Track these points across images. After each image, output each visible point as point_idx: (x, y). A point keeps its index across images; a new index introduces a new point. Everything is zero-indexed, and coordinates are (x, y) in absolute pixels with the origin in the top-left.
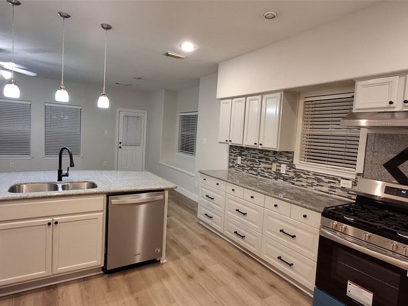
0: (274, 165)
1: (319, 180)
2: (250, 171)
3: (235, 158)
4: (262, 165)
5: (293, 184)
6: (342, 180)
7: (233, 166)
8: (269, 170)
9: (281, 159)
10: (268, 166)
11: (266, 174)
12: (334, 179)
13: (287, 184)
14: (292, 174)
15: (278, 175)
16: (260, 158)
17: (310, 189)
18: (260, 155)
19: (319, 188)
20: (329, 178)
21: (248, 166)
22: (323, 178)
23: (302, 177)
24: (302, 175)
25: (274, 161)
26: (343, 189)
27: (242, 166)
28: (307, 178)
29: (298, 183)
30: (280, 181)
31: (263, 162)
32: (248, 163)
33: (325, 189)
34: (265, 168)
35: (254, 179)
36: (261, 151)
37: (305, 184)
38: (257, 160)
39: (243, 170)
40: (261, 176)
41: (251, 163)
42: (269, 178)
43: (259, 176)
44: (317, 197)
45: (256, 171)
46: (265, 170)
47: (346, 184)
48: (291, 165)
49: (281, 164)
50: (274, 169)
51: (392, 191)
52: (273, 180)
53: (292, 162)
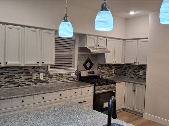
0: (34, 75)
1: (62, 77)
2: (9, 86)
5: (48, 83)
6: (71, 74)
8: (30, 80)
9: (39, 70)
11: (27, 83)
12: (68, 74)
13: (44, 84)
14: (47, 78)
15: (38, 81)
17: (59, 82)
18: (20, 71)
19: (63, 80)
20: (67, 74)
21: (6, 82)
22: (64, 75)
23: (53, 78)
24: (53, 76)
25: (33, 73)
26: (72, 77)
28: (56, 77)
29: (52, 81)
30: (40, 85)
31: (24, 76)
32: (7, 80)
33: (65, 80)
34: (26, 79)
35: (16, 90)
37: (55, 81)
38: (16, 75)
40: (22, 86)
41: (10, 79)
42: (30, 85)
43: (20, 87)
44: (62, 85)
45: (16, 83)
46: (26, 81)
47: (73, 75)
48: (46, 73)
49: (39, 73)
50: (34, 78)
51: (89, 73)
52: (34, 85)
53: (47, 71)
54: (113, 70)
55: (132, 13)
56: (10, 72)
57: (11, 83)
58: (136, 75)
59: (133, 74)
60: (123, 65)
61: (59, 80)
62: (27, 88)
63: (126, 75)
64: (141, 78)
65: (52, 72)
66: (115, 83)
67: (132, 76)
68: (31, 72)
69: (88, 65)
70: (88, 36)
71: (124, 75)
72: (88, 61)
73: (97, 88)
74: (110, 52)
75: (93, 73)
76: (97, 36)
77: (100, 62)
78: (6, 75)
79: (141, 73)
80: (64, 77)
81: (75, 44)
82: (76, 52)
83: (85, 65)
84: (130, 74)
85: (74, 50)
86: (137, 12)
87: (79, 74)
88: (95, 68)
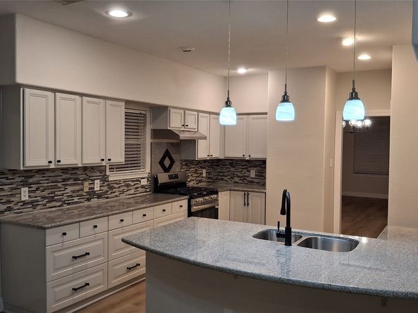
0: (86, 184)
1: (128, 186)
2: (48, 205)
3: (14, 192)
4: (70, 189)
5: (107, 198)
6: (142, 180)
8: (80, 193)
9: (93, 174)
10: (77, 188)
11: (76, 199)
12: (137, 181)
13: (102, 201)
14: (105, 189)
15: (92, 194)
16: (65, 180)
17: (123, 196)
18: (64, 176)
19: (129, 192)
20: (135, 181)
21: (44, 198)
22: (130, 183)
23: (115, 188)
24: (115, 185)
25: (85, 180)
26: (143, 187)
27: (32, 202)
28: (119, 187)
29: (113, 195)
30: (94, 201)
31: (71, 185)
32: (45, 193)
33: (132, 192)
34: (74, 192)
35: (59, 213)
36: (65, 170)
37: (117, 194)
38: (60, 185)
39: (34, 207)
40: (68, 204)
41: (49, 191)
42: (80, 202)
43: (66, 207)
44: (128, 201)
46: (74, 195)
47: (144, 182)
48: (104, 179)
49: (94, 180)
50: (86, 190)
51: (170, 177)
52: (86, 203)
53: (105, 175)
54: (204, 171)
55: (242, 71)
56: (51, 179)
57: (52, 200)
58: (244, 178)
59: (238, 177)
60: (219, 160)
61: (123, 192)
62: (76, 208)
63: (226, 178)
64: (252, 182)
65: (113, 177)
66: (216, 193)
67: (237, 179)
68: (81, 177)
69: (167, 162)
70: (172, 110)
71: (222, 179)
72: (167, 154)
73: (193, 201)
74: (205, 138)
75: (176, 176)
76: (185, 109)
77: (185, 156)
78: (45, 185)
79: (253, 173)
80: (130, 185)
81: (145, 123)
82: (148, 140)
83: (161, 163)
84: (232, 178)
85: (145, 135)
86: (250, 70)
87: (154, 180)
88: (176, 169)
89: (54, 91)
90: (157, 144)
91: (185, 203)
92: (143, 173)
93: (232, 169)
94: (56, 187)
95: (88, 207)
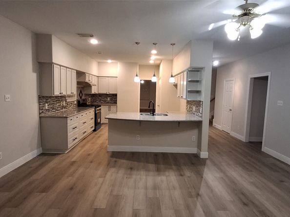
0: (62, 102)
2: (52, 111)
3: (44, 105)
4: (58, 104)
5: (67, 108)
7: (43, 112)
9: (63, 99)
10: (59, 104)
11: (59, 109)
13: (65, 109)
14: (66, 105)
15: (63, 107)
16: (56, 101)
17: (70, 108)
18: (56, 99)
21: (51, 108)
22: (72, 103)
24: (68, 103)
26: (75, 104)
27: (48, 110)
28: (70, 104)
32: (52, 106)
33: (73, 106)
39: (49, 111)
40: (57, 110)
45: (55, 109)
46: (59, 107)
47: (75, 102)
48: (66, 101)
53: (66, 99)
54: (90, 98)
55: (109, 61)
56: (53, 100)
57: (53, 109)
58: (105, 101)
61: (70, 106)
65: (69, 100)
67: (102, 102)
68: (60, 100)
69: (81, 95)
70: (86, 74)
72: (81, 92)
73: (96, 109)
76: (89, 74)
78: (51, 103)
79: (109, 99)
83: (79, 95)
84: (100, 101)
87: (78, 102)
88: (83, 98)
89: (60, 66)
90: (79, 87)
91: (94, 110)
92: (75, 99)
93: (100, 98)
94: (54, 104)
95: (62, 112)
